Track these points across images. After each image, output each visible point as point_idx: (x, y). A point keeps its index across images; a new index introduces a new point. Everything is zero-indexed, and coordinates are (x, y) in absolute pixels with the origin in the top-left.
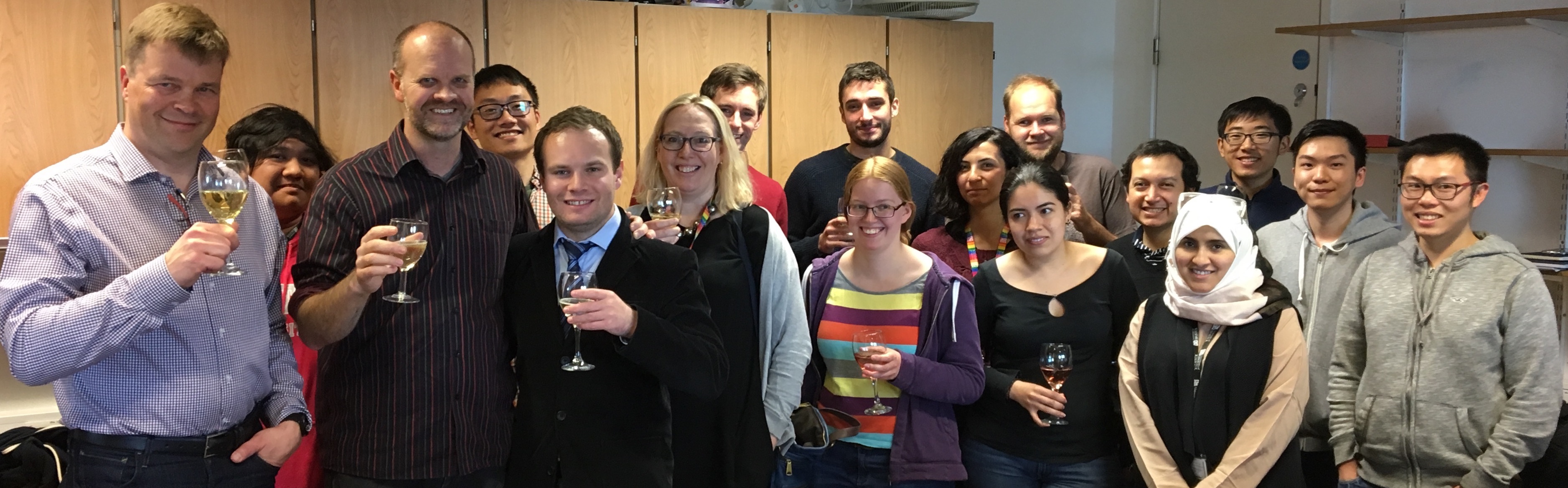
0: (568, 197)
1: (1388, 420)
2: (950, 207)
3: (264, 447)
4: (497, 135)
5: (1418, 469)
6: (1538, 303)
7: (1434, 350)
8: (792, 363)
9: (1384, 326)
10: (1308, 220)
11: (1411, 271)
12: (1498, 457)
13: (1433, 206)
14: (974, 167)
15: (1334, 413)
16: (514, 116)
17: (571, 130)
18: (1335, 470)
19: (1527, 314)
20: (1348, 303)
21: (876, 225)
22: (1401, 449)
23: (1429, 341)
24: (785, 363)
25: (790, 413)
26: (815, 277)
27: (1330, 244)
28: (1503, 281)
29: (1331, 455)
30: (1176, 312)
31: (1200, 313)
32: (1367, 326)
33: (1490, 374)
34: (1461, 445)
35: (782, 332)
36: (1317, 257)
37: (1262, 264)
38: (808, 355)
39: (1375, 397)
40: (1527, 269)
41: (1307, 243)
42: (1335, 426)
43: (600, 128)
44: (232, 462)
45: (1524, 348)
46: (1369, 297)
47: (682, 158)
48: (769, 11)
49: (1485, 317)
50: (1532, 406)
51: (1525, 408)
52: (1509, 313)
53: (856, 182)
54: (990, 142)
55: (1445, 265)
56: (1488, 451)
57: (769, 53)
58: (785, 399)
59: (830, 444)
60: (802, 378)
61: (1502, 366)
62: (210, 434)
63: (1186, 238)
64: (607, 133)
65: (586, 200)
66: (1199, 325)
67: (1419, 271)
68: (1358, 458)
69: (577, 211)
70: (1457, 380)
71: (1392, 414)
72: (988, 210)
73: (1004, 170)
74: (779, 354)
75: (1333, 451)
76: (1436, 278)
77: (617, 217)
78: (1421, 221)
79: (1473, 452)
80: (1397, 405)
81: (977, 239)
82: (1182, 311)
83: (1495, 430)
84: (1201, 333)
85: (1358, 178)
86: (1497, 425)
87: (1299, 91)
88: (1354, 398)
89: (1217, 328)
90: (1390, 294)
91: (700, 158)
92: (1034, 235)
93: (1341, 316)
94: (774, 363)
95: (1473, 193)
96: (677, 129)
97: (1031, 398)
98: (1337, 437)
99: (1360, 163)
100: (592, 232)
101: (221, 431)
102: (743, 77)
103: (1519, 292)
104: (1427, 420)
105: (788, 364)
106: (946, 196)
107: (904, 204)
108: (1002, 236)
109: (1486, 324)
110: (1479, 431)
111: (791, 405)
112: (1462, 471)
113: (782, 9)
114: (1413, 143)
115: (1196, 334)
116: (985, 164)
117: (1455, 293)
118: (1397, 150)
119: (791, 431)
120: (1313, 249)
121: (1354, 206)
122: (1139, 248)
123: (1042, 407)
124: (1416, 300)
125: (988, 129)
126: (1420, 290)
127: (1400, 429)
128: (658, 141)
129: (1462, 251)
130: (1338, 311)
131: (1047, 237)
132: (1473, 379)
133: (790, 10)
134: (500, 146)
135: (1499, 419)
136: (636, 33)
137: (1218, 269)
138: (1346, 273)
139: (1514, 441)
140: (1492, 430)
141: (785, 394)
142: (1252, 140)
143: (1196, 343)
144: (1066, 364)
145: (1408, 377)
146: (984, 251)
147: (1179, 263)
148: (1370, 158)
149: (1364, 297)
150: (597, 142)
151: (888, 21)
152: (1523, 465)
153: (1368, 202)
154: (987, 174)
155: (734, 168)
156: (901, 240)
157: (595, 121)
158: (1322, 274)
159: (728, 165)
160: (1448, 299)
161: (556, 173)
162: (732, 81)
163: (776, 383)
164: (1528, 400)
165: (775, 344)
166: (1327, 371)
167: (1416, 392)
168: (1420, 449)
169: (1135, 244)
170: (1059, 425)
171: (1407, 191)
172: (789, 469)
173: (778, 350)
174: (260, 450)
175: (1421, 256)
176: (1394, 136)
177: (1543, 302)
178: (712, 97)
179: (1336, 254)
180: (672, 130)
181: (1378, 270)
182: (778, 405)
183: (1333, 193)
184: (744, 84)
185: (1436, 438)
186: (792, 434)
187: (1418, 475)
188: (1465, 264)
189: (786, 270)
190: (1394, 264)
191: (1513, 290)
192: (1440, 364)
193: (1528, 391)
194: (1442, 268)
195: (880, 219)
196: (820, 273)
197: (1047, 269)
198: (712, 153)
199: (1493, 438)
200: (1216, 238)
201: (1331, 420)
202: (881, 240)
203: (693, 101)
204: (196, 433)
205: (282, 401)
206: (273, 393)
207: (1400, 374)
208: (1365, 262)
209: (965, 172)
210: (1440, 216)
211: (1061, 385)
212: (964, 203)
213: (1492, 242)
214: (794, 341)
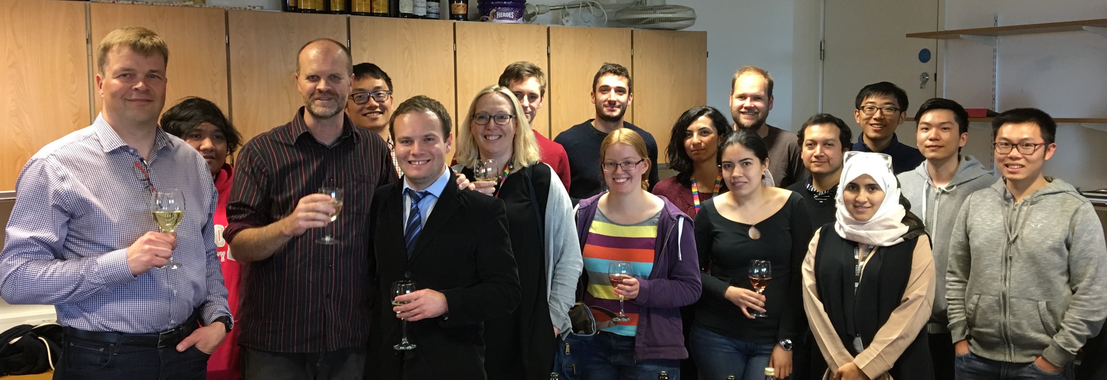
0: (411, 158)
1: (990, 311)
2: (680, 163)
3: (199, 341)
4: (365, 115)
5: (1012, 345)
6: (1092, 227)
7: (1020, 261)
8: (568, 275)
9: (984, 245)
10: (928, 169)
11: (1002, 205)
12: (1068, 336)
13: (1018, 159)
14: (695, 134)
15: (950, 307)
16: (377, 102)
17: (412, 111)
18: (952, 347)
19: (1085, 235)
20: (957, 229)
21: (623, 176)
22: (1000, 331)
23: (1016, 255)
24: (563, 275)
25: (567, 310)
26: (581, 213)
27: (943, 186)
28: (1067, 211)
29: (949, 336)
30: (843, 235)
31: (860, 236)
32: (972, 245)
33: (1061, 277)
34: (1042, 327)
35: (560, 253)
36: (935, 196)
37: (904, 201)
38: (580, 270)
39: (980, 295)
40: (1084, 203)
41: (927, 186)
42: (952, 316)
43: (434, 110)
44: (176, 349)
45: (1084, 258)
46: (972, 224)
47: (489, 130)
48: (548, 25)
49: (1056, 237)
50: (1091, 299)
51: (1085, 300)
52: (1073, 234)
53: (608, 147)
54: (706, 116)
55: (1026, 201)
56: (1061, 331)
57: (548, 55)
58: (564, 300)
59: (597, 332)
60: (576, 285)
61: (1068, 272)
62: (163, 331)
63: (850, 183)
64: (439, 114)
65: (424, 161)
66: (859, 244)
67: (1007, 205)
68: (968, 338)
69: (418, 169)
70: (1038, 281)
71: (993, 307)
72: (705, 165)
73: (717, 135)
74: (559, 269)
75: (950, 333)
76: (1020, 210)
77: (447, 173)
78: (1010, 170)
79: (1050, 333)
80: (996, 300)
81: (699, 185)
82: (848, 235)
83: (1066, 316)
84: (861, 251)
85: (961, 140)
86: (1067, 312)
87: (924, 78)
88: (963, 295)
89: (872, 247)
90: (987, 222)
91: (502, 130)
92: (736, 181)
93: (952, 237)
94: (555, 276)
95: (1046, 150)
96: (484, 110)
97: (742, 298)
98: (953, 324)
99: (963, 128)
100: (428, 184)
101: (170, 329)
102: (528, 71)
103: (1079, 219)
104: (1018, 310)
105: (565, 276)
106: (677, 156)
107: (643, 160)
108: (716, 182)
109: (1056, 242)
110: (1054, 318)
111: (567, 304)
112: (1043, 346)
113: (557, 23)
114: (1004, 114)
115: (857, 251)
116: (703, 132)
117: (1034, 221)
118: (992, 119)
119: (569, 322)
120: (932, 190)
121: (959, 159)
122: (810, 191)
123: (750, 304)
124: (1006, 225)
125: (704, 107)
126: (1009, 219)
127: (1000, 318)
128: (472, 120)
129: (1037, 191)
130: (950, 234)
131: (746, 182)
132: (1049, 281)
133: (563, 24)
134: (368, 123)
135: (1068, 308)
136: (455, 42)
137: (874, 206)
138: (956, 206)
139: (1079, 324)
140: (1063, 317)
141: (563, 297)
142: (881, 113)
143: (856, 257)
144: (767, 274)
145: (1003, 280)
146: (703, 193)
147: (846, 202)
148: (972, 125)
149: (968, 224)
150: (431, 120)
151: (632, 31)
152: (1086, 340)
153: (970, 156)
154: (705, 139)
155: (525, 137)
156: (642, 187)
157: (431, 106)
158: (938, 207)
159: (520, 134)
160: (1029, 224)
161: (402, 142)
162: (521, 74)
163: (557, 290)
164: (1088, 295)
165: (556, 261)
166: (945, 276)
167: (1009, 291)
168: (1013, 331)
169: (807, 187)
170: (761, 317)
171: (1000, 148)
172: (568, 350)
173: (558, 266)
174: (197, 343)
175: (1009, 194)
176: (991, 109)
177: (1095, 225)
178: (507, 86)
179: (948, 193)
180: (482, 110)
181: (978, 205)
182: (558, 305)
183: (943, 149)
184: (529, 76)
185: (1025, 323)
186: (570, 325)
187: (1012, 349)
188: (1039, 200)
189: (563, 209)
190: (989, 200)
191: (1075, 218)
192: (1025, 271)
193: (1087, 290)
194: (1024, 202)
195: (626, 171)
196: (585, 211)
197: (749, 205)
198: (510, 126)
199: (1064, 322)
200: (872, 182)
201: (949, 311)
202: (628, 186)
203: (496, 90)
204: (152, 331)
205: (213, 307)
206: (207, 302)
207: (997, 279)
208: (968, 199)
209: (689, 138)
210: (1023, 166)
211: (763, 289)
212: (689, 160)
213: (1057, 185)
214: (571, 259)
